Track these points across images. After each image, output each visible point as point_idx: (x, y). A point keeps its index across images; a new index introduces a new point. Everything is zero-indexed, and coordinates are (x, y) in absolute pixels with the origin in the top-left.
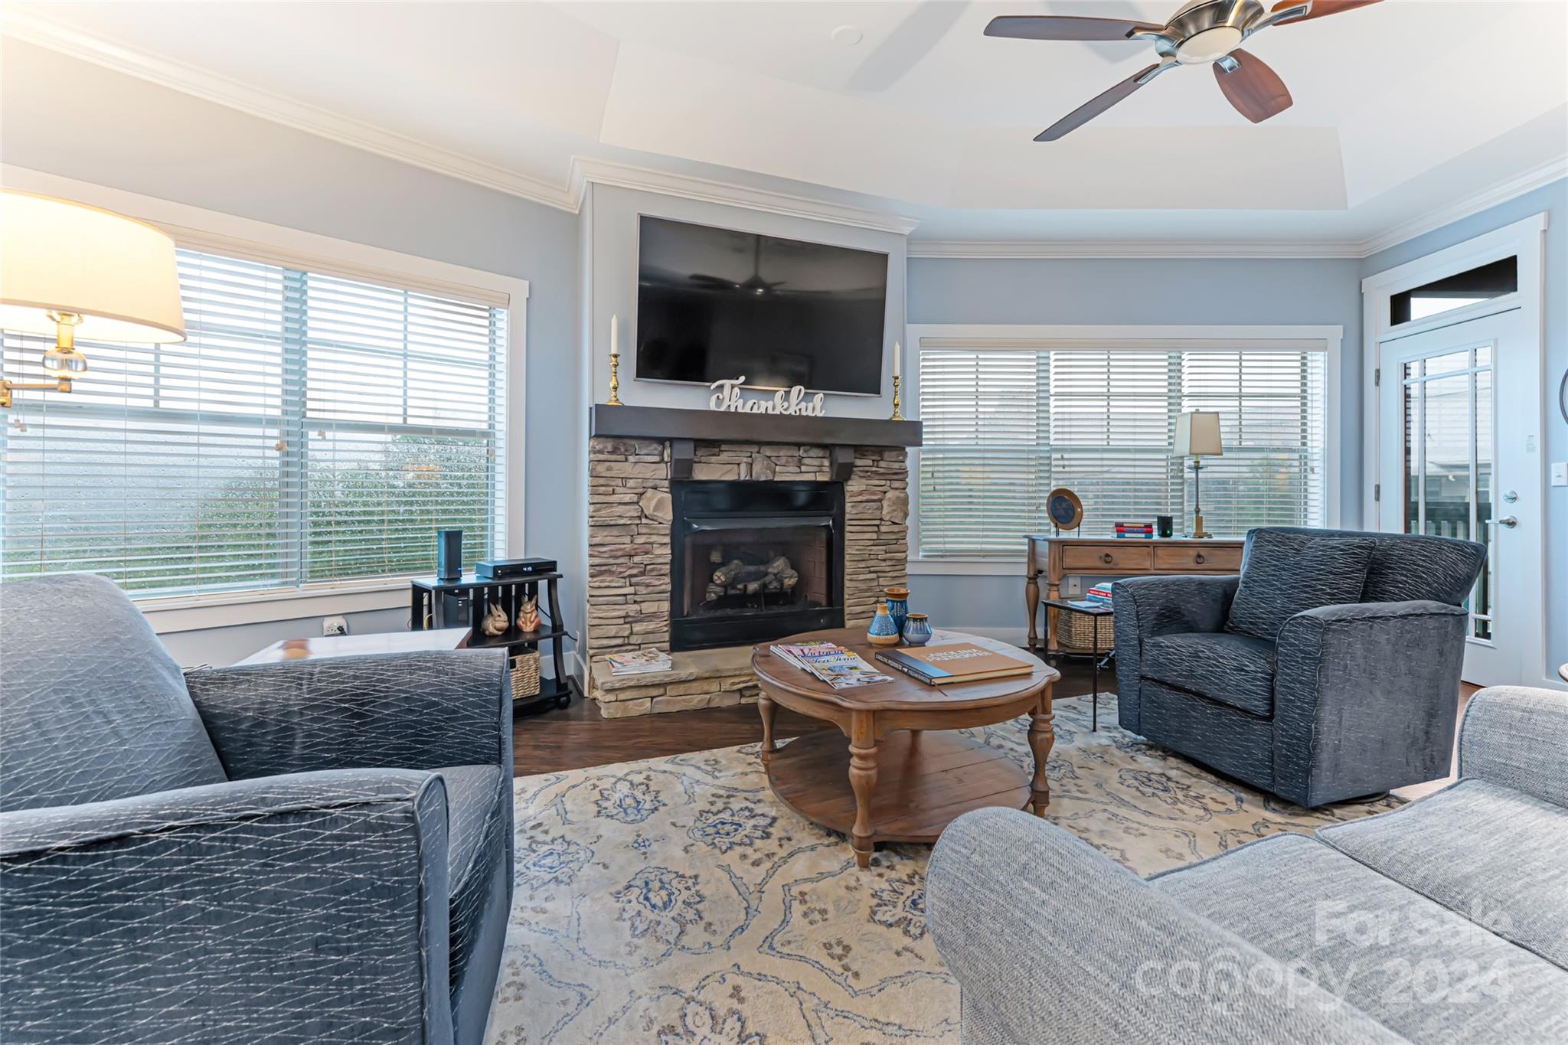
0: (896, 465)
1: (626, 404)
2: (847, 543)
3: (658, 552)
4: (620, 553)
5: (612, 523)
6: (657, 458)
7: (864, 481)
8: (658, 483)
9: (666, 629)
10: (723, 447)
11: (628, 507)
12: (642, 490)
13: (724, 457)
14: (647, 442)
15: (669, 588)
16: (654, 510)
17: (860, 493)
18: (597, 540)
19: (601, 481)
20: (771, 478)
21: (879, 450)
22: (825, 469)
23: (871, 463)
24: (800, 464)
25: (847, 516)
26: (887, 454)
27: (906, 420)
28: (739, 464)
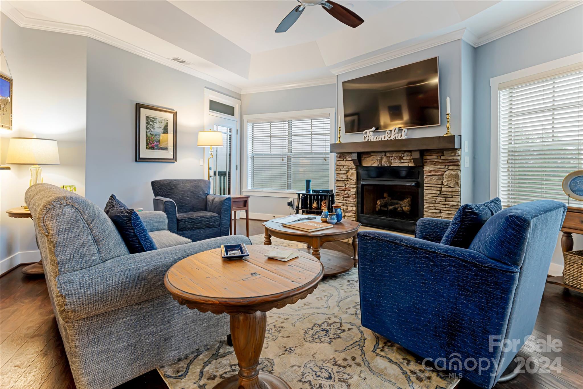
1: (342, 142)
2: (425, 194)
3: (352, 190)
4: (341, 189)
5: (339, 180)
6: (351, 159)
7: (432, 166)
8: (352, 167)
9: (354, 216)
10: (372, 154)
11: (344, 175)
12: (347, 170)
13: (372, 158)
14: (349, 154)
15: (356, 203)
16: (352, 176)
17: (430, 172)
18: (336, 185)
19: (338, 167)
20: (389, 165)
22: (411, 161)
23: (437, 157)
25: (425, 182)
26: (445, 153)
27: (452, 135)
28: (377, 160)
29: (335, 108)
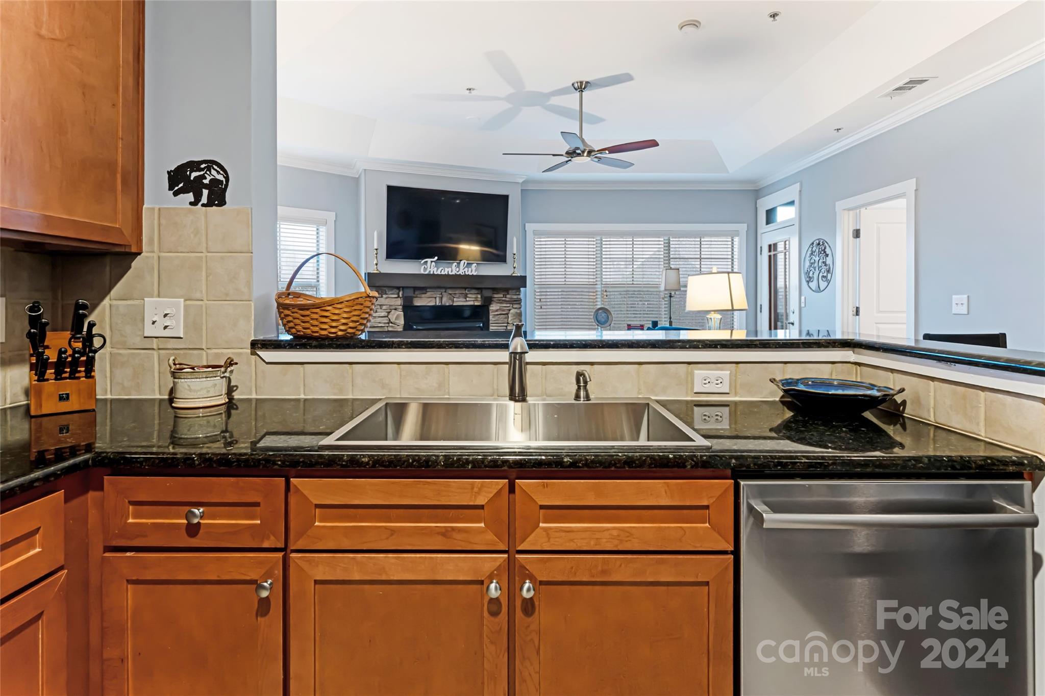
0: (515, 297)
1: (382, 272)
5: (376, 326)
6: (396, 296)
7: (499, 305)
8: (397, 307)
10: (428, 290)
11: (383, 318)
12: (389, 311)
13: (428, 294)
14: (391, 288)
16: (396, 319)
17: (497, 311)
20: (451, 304)
21: (506, 290)
22: (478, 299)
23: (502, 296)
24: (466, 297)
25: (491, 322)
26: (510, 291)
27: (519, 275)
28: (436, 298)
29: (334, 213)
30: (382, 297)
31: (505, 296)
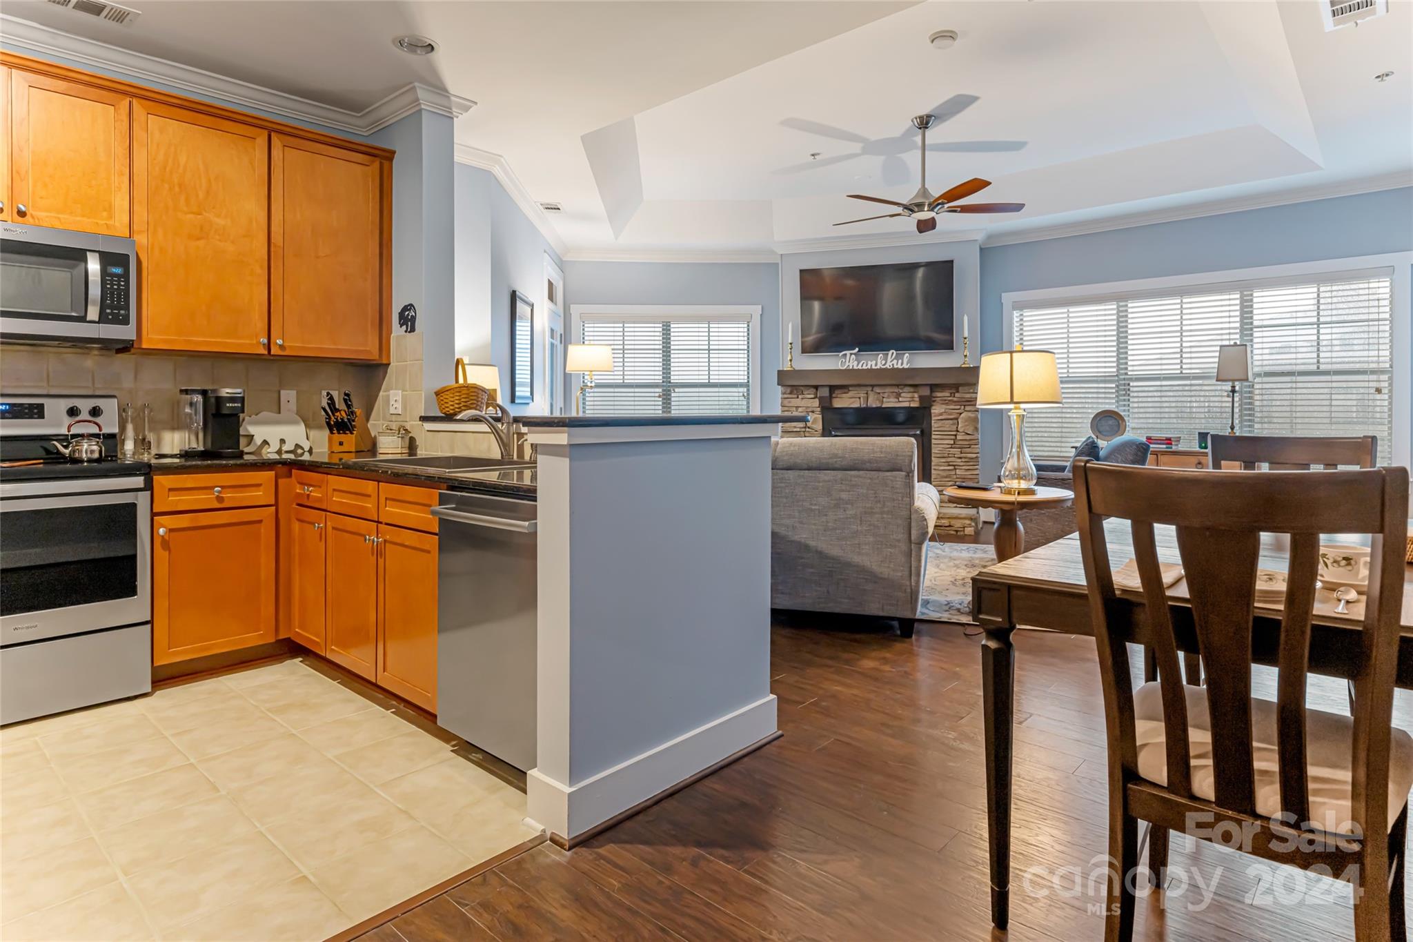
0: (968, 396)
1: (796, 369)
2: (933, 446)
5: (791, 430)
6: (812, 396)
7: (944, 406)
8: (815, 409)
10: (850, 389)
12: (805, 413)
13: (851, 394)
14: (808, 388)
16: (811, 424)
17: (941, 414)
19: (786, 409)
20: (879, 405)
21: (956, 387)
22: (915, 399)
23: (949, 395)
24: (898, 395)
25: (933, 429)
26: (960, 388)
27: (972, 366)
28: (860, 398)
29: (760, 307)
30: (798, 397)
31: (953, 395)
